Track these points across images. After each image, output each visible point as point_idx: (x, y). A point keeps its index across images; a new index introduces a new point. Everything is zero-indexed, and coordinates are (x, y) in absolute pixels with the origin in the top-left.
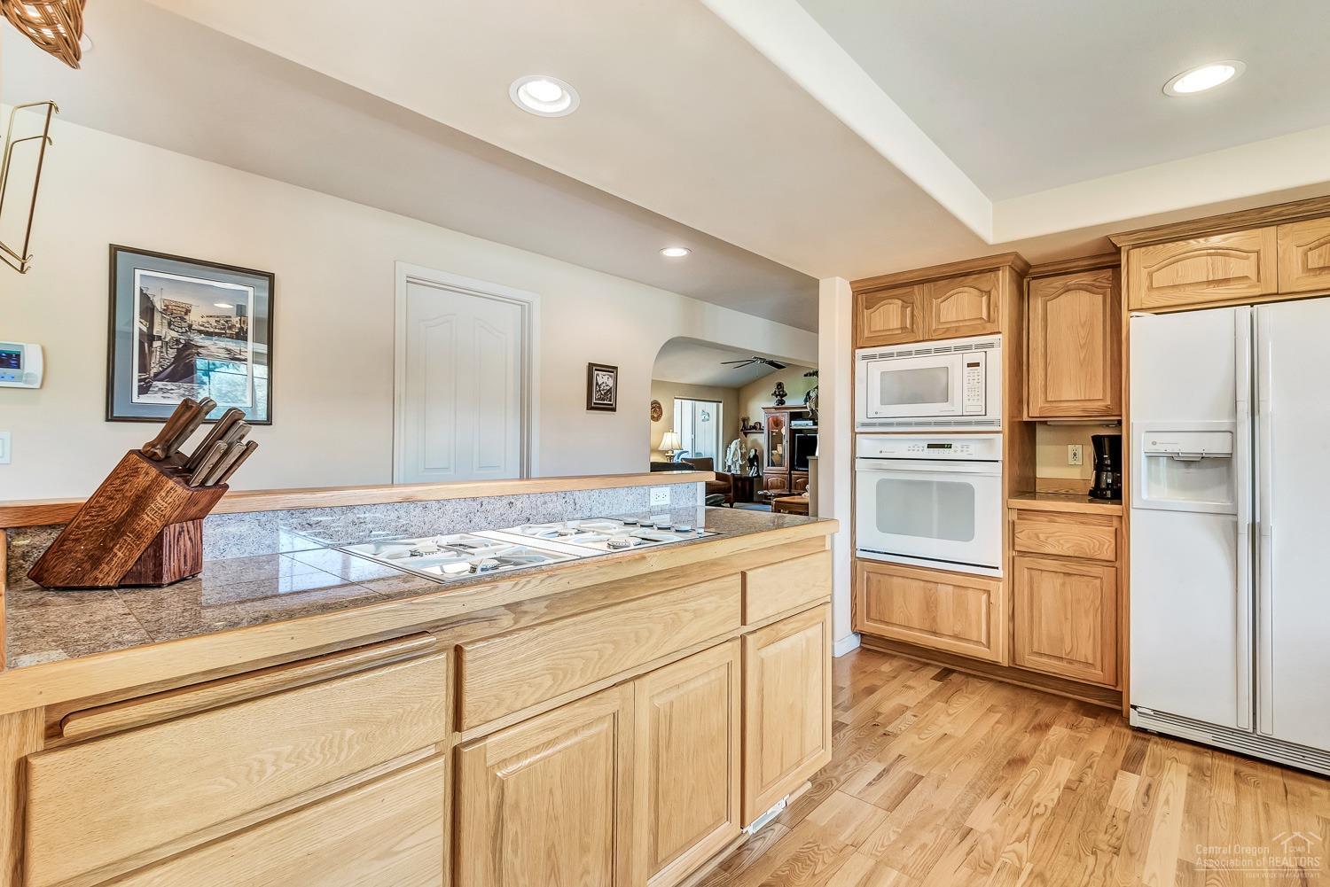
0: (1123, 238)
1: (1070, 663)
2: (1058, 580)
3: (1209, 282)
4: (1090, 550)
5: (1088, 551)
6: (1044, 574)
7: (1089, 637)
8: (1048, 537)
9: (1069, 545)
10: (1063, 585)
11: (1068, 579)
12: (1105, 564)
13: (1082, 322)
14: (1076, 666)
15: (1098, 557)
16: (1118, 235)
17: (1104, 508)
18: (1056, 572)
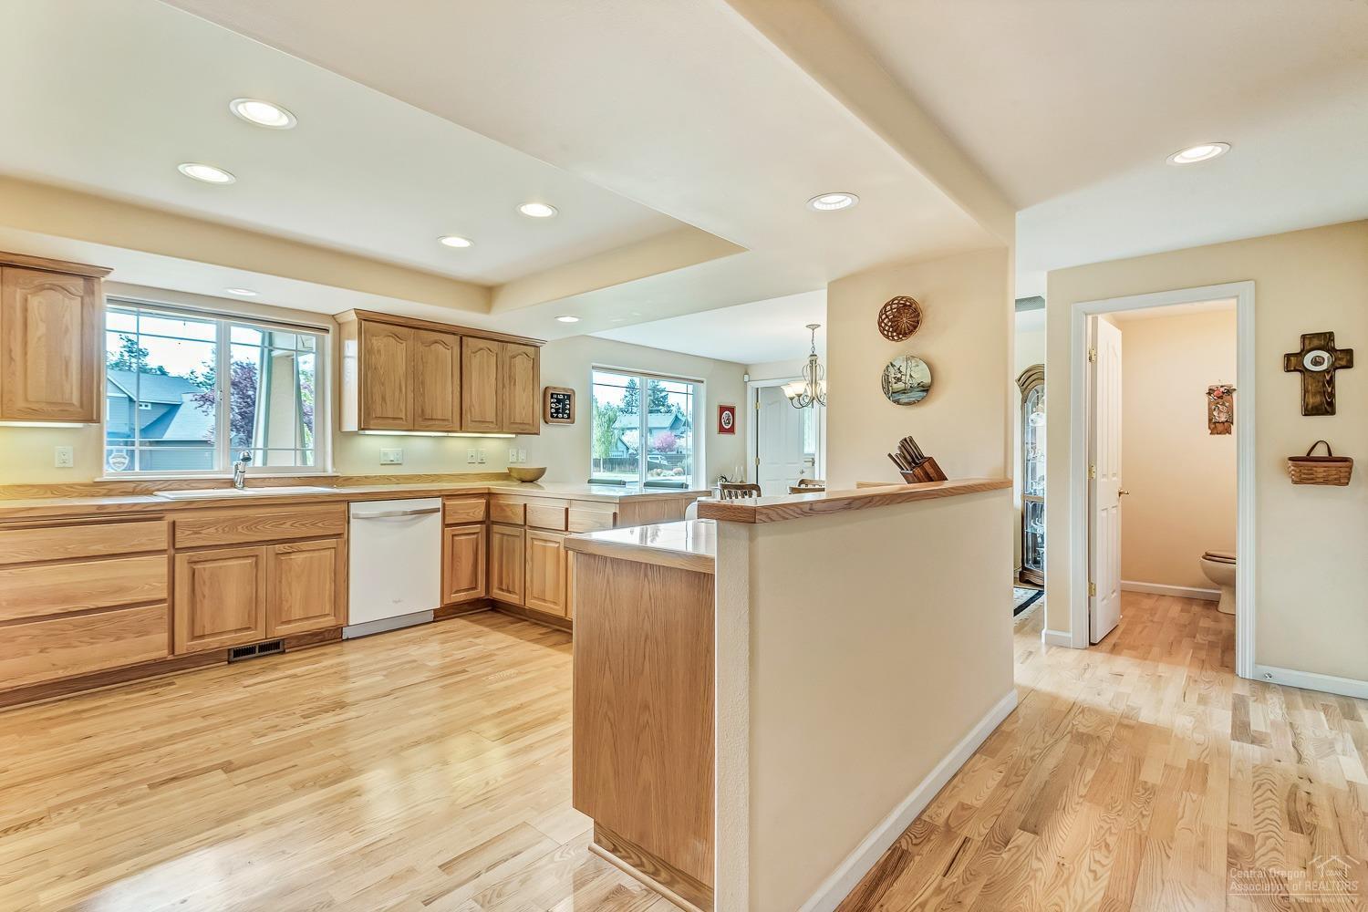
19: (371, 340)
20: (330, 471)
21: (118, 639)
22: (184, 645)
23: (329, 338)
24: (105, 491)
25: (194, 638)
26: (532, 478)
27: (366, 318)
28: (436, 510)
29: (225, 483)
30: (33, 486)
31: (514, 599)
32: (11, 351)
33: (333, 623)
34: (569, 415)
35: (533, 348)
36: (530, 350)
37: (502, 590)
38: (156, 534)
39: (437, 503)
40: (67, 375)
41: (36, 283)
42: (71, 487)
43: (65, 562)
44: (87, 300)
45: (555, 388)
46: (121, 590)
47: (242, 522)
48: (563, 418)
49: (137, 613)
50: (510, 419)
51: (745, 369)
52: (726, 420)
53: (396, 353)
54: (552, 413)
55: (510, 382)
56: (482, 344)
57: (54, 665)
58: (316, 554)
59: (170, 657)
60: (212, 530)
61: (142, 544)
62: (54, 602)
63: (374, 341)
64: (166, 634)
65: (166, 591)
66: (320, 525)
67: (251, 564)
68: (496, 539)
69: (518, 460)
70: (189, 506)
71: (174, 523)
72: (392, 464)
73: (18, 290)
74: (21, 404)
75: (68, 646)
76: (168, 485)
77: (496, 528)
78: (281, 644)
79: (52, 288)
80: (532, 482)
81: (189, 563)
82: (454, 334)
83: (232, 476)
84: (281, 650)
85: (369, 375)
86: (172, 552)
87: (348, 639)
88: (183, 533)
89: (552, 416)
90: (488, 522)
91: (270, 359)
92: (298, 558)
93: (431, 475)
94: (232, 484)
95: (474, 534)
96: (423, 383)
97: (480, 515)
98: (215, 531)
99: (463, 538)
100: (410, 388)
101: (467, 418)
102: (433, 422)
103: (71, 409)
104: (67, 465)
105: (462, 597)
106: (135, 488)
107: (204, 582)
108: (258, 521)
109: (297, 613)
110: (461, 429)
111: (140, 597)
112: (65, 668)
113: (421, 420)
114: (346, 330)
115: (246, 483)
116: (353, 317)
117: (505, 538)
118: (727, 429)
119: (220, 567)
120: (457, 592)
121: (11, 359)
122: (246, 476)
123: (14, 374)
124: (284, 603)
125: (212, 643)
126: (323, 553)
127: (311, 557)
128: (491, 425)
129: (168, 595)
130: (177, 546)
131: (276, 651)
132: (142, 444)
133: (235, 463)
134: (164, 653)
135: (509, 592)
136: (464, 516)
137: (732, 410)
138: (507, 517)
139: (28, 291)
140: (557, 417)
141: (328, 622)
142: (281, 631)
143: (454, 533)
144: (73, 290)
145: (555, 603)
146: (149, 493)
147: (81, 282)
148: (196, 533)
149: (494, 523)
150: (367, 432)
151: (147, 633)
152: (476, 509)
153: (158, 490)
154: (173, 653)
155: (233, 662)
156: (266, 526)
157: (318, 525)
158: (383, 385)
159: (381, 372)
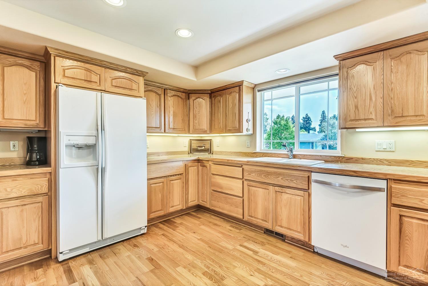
0: (53, 50)
1: (26, 248)
2: (19, 209)
3: (85, 80)
4: (36, 190)
5: (35, 191)
6: (10, 209)
7: (36, 231)
8: (13, 189)
9: (25, 190)
10: (22, 211)
11: (24, 207)
12: (43, 195)
13: (25, 82)
14: (29, 248)
15: (40, 193)
16: (51, 48)
17: (43, 170)
18: (17, 206)
25: (250, 216)
28: (380, 190)
38: (239, 172)
39: (382, 184)
40: (236, 119)
41: (230, 92)
42: (249, 153)
46: (232, 189)
47: (263, 173)
58: (294, 197)
64: (242, 210)
66: (295, 181)
67: (266, 192)
70: (248, 163)
72: (385, 150)
73: (227, 95)
74: (228, 128)
78: (284, 236)
79: (233, 92)
81: (247, 186)
84: (284, 239)
88: (246, 174)
92: (285, 196)
98: (255, 175)
99: (415, 221)
102: (404, 119)
113: (390, 118)
119: (257, 190)
123: (227, 120)
126: (297, 197)
127: (291, 198)
129: (242, 195)
130: (244, 178)
131: (281, 238)
134: (241, 217)
136: (416, 201)
143: (402, 213)
144: (237, 91)
147: (238, 88)
148: (249, 174)
151: (238, 207)
154: (244, 218)
155: (265, 233)
156: (272, 177)
157: (294, 181)
158: (356, 98)
159: (355, 90)
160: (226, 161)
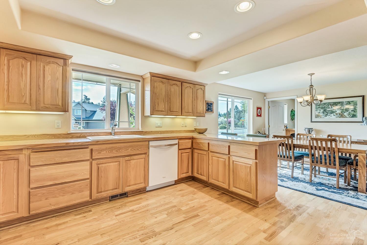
19: (154, 84)
20: (140, 129)
21: (73, 194)
22: (95, 195)
23: (140, 84)
24: (71, 136)
25: (98, 192)
26: (202, 132)
27: (153, 75)
28: (176, 144)
29: (108, 133)
30: (48, 135)
31: (204, 178)
32: (39, 86)
33: (144, 186)
34: (212, 110)
35: (203, 87)
36: (202, 87)
37: (198, 174)
38: (86, 154)
39: (176, 141)
40: (58, 95)
41: (48, 61)
42: (60, 135)
43: (55, 165)
44: (64, 67)
45: (208, 101)
46: (74, 175)
47: (115, 149)
48: (210, 111)
49: (79, 184)
50: (196, 112)
51: (264, 95)
52: (259, 112)
53: (162, 87)
54: (207, 110)
55: (196, 98)
56: (188, 85)
57: (50, 204)
58: (139, 160)
59: (90, 200)
60: (105, 152)
61: (81, 158)
62: (51, 180)
63: (155, 84)
64: (89, 191)
65: (89, 175)
67: (117, 164)
68: (196, 155)
69: (196, 125)
70: (97, 143)
71: (92, 149)
72: (159, 127)
73: (42, 63)
74: (42, 105)
75: (56, 197)
76: (91, 135)
77: (195, 151)
78: (127, 194)
79: (53, 63)
80: (202, 133)
81: (97, 164)
82: (179, 81)
83: (111, 131)
84: (127, 195)
85: (154, 95)
86: (91, 160)
87: (148, 191)
88: (95, 153)
89: (207, 111)
90: (192, 148)
91: (120, 94)
92: (133, 162)
93: (170, 131)
94: (110, 134)
95: (188, 152)
96: (170, 98)
97: (189, 146)
98: (106, 152)
99: (185, 154)
100: (166, 100)
101: (183, 111)
102: (173, 112)
103: (59, 107)
104: (59, 127)
105: (184, 175)
106: (80, 135)
107: (102, 172)
108: (120, 148)
109: (132, 182)
110: (181, 115)
111: (80, 178)
112: (54, 205)
113: (170, 112)
114: (146, 81)
115: (115, 134)
116: (149, 75)
117: (200, 155)
118: (259, 115)
119: (107, 166)
120: (183, 174)
121: (39, 88)
122: (115, 131)
123: (40, 94)
124: (128, 178)
125: (104, 194)
126: (141, 160)
127: (137, 161)
128: (191, 114)
129: (90, 177)
130: (93, 158)
131: (125, 196)
132: (83, 120)
133: (112, 127)
134: (88, 199)
135: (201, 175)
136: (185, 146)
137: (261, 109)
138: (201, 147)
139: (45, 64)
140: (208, 111)
141: (142, 186)
142: (127, 189)
143: (182, 152)
144: (60, 64)
145: (223, 183)
146: (84, 137)
147: (62, 61)
148: (99, 153)
149: (194, 148)
150: (152, 116)
151: (83, 191)
152: (188, 144)
153: (88, 136)
154: (91, 198)
155: (111, 200)
156: (122, 150)
157: (139, 149)
158: (158, 99)
159: (158, 94)
160: (65, 145)
